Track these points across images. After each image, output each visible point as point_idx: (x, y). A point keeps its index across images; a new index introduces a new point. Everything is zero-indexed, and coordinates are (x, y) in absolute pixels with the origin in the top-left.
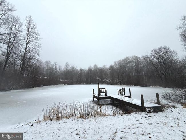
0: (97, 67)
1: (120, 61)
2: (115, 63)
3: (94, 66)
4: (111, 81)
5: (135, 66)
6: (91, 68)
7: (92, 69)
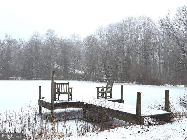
0: (56, 37)
1: (111, 27)
2: (100, 30)
3: (47, 34)
4: (88, 73)
5: (142, 42)
6: (39, 38)
7: (42, 42)
